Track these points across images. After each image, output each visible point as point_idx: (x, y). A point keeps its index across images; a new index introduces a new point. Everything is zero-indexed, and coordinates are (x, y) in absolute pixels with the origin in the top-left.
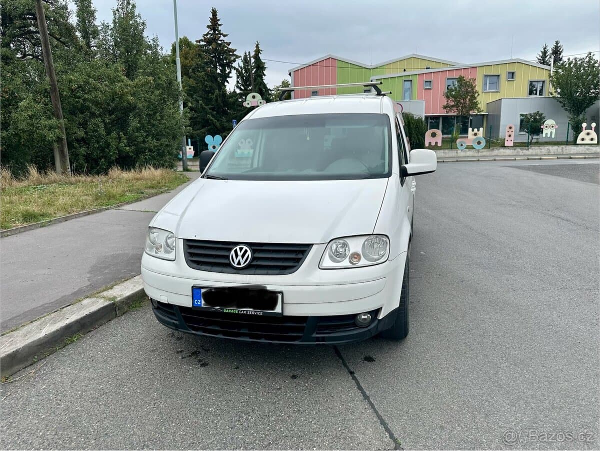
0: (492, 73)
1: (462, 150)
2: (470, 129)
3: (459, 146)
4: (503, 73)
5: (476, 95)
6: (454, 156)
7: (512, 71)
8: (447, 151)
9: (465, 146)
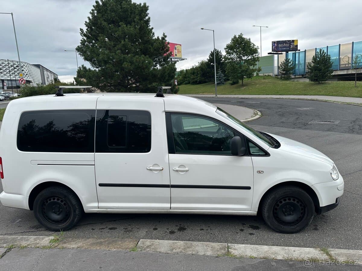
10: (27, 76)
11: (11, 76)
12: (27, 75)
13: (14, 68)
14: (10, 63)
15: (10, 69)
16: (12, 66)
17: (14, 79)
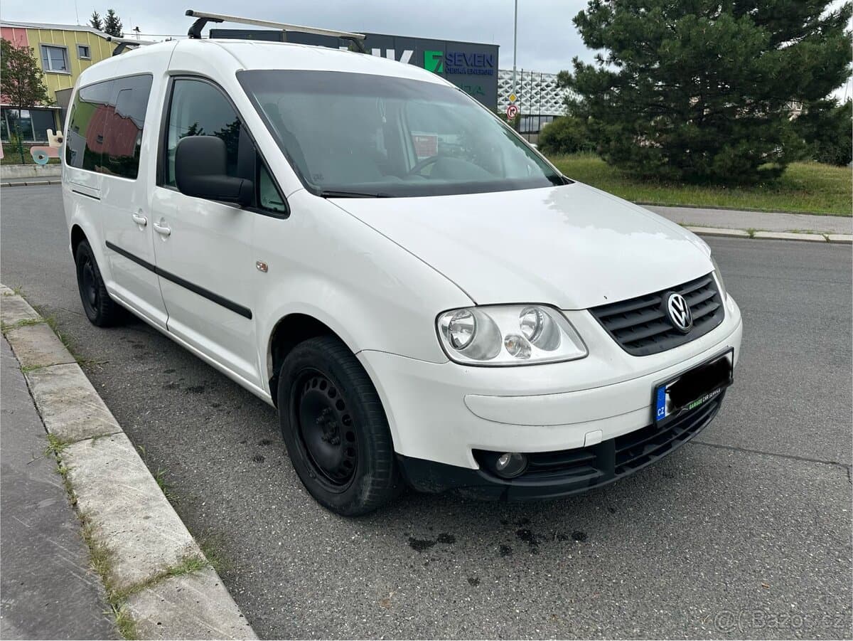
0: (53, 43)
1: (43, 166)
2: (50, 132)
3: (35, 158)
4: (72, 45)
5: (37, 76)
6: (31, 175)
7: (85, 45)
8: (16, 167)
9: (46, 159)
10: (558, 105)
11: (533, 108)
12: (556, 103)
13: (542, 90)
14: (537, 78)
15: (534, 92)
16: (537, 85)
17: (537, 113)
